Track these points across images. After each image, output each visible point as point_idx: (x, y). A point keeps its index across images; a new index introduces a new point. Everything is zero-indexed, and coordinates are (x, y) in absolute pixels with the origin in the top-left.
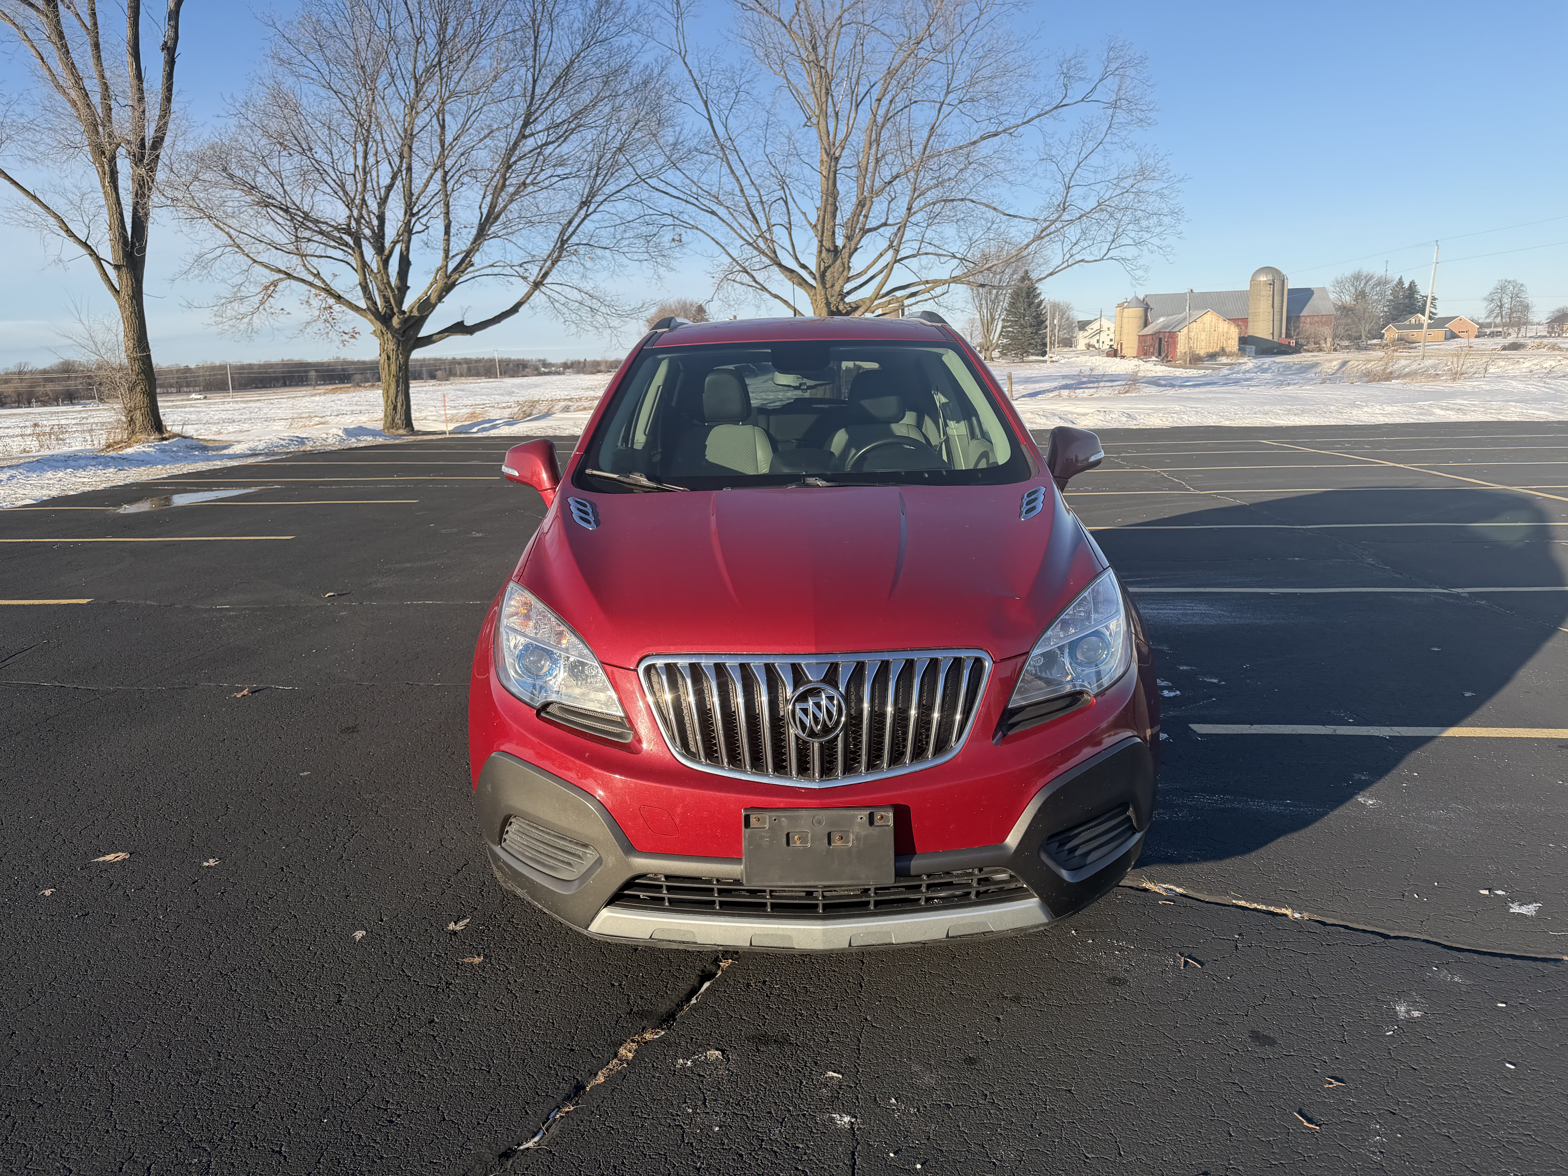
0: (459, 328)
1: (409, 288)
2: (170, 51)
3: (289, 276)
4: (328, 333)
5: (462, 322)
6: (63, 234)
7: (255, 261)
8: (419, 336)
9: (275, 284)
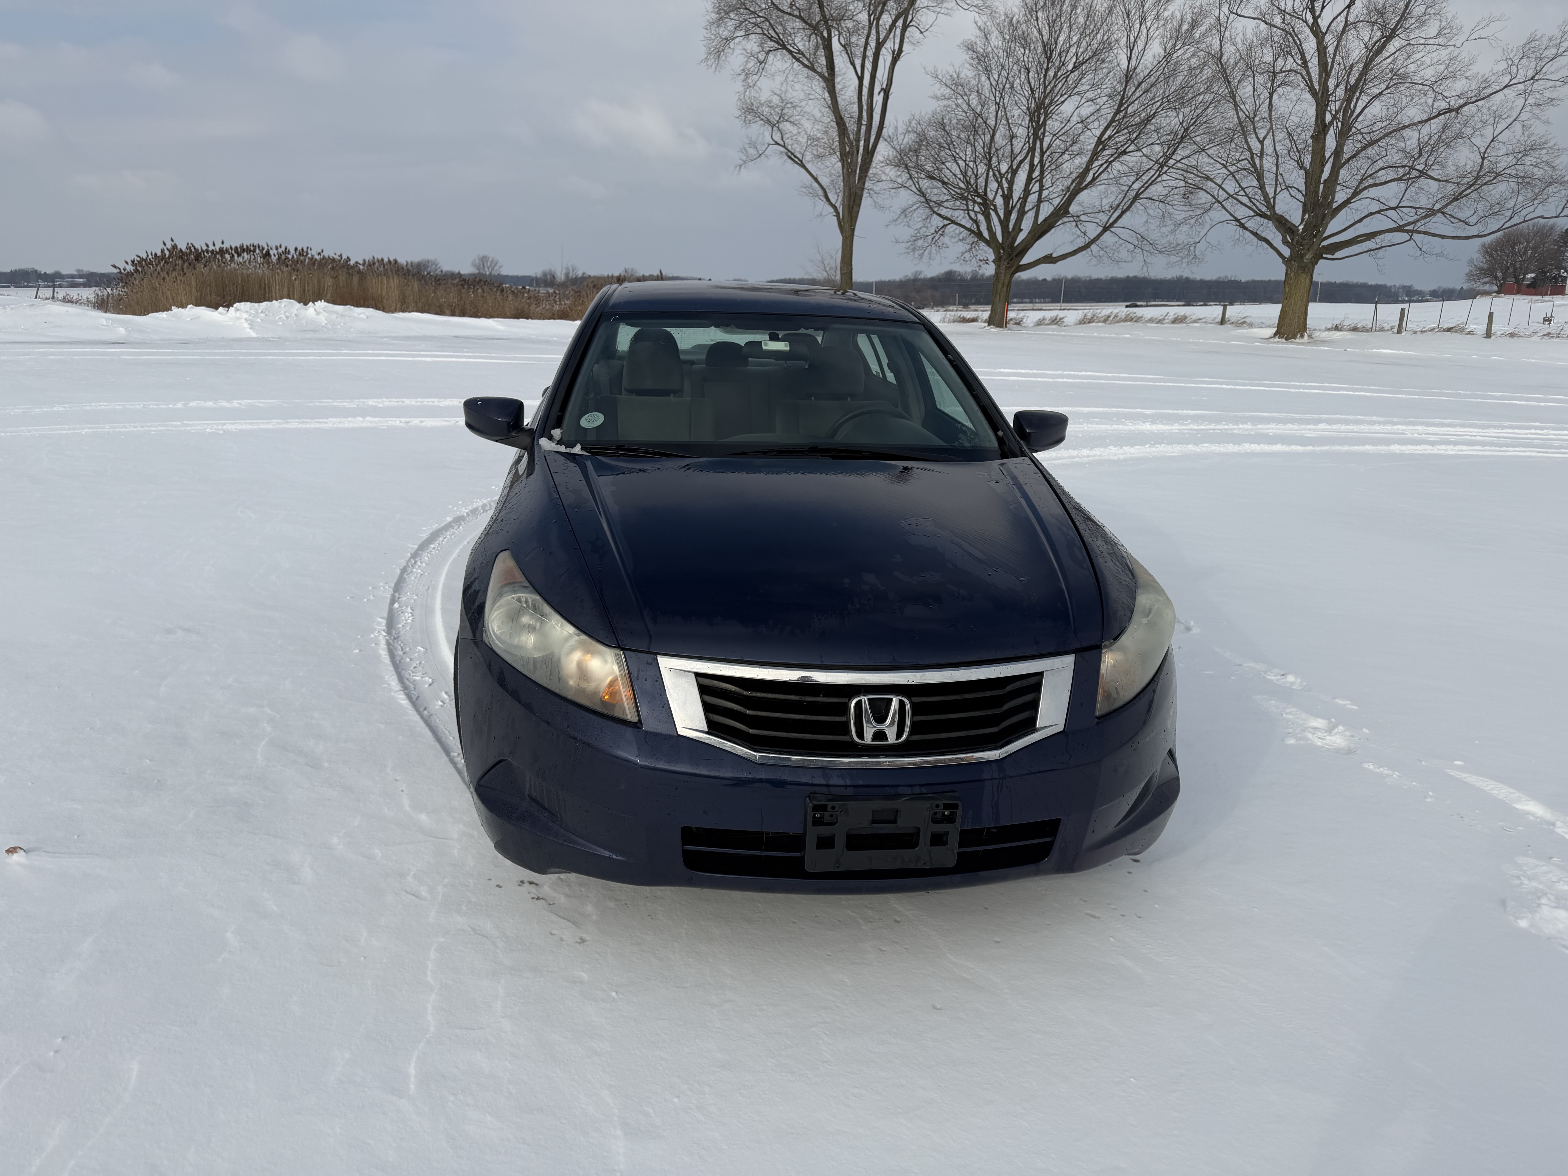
0: (1049, 259)
1: (1022, 230)
2: (886, 92)
3: (953, 222)
4: (971, 261)
5: (1051, 254)
6: (825, 200)
7: (934, 212)
8: (1021, 263)
9: (945, 226)
